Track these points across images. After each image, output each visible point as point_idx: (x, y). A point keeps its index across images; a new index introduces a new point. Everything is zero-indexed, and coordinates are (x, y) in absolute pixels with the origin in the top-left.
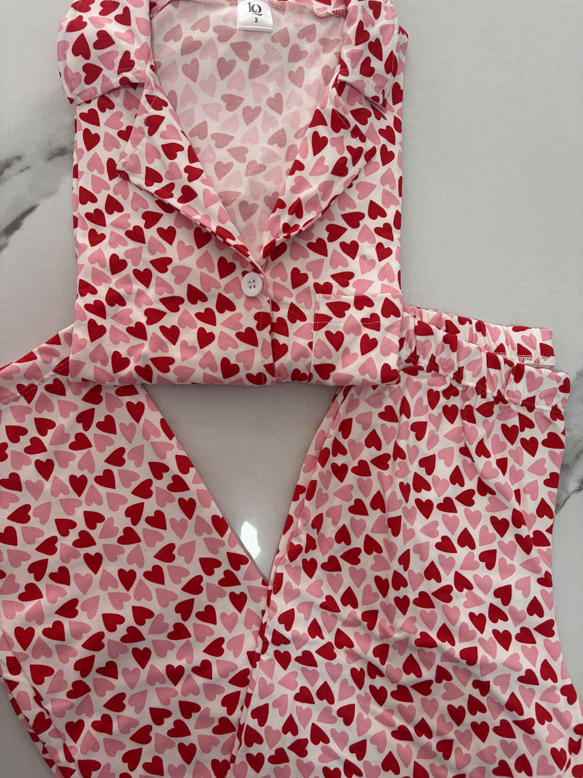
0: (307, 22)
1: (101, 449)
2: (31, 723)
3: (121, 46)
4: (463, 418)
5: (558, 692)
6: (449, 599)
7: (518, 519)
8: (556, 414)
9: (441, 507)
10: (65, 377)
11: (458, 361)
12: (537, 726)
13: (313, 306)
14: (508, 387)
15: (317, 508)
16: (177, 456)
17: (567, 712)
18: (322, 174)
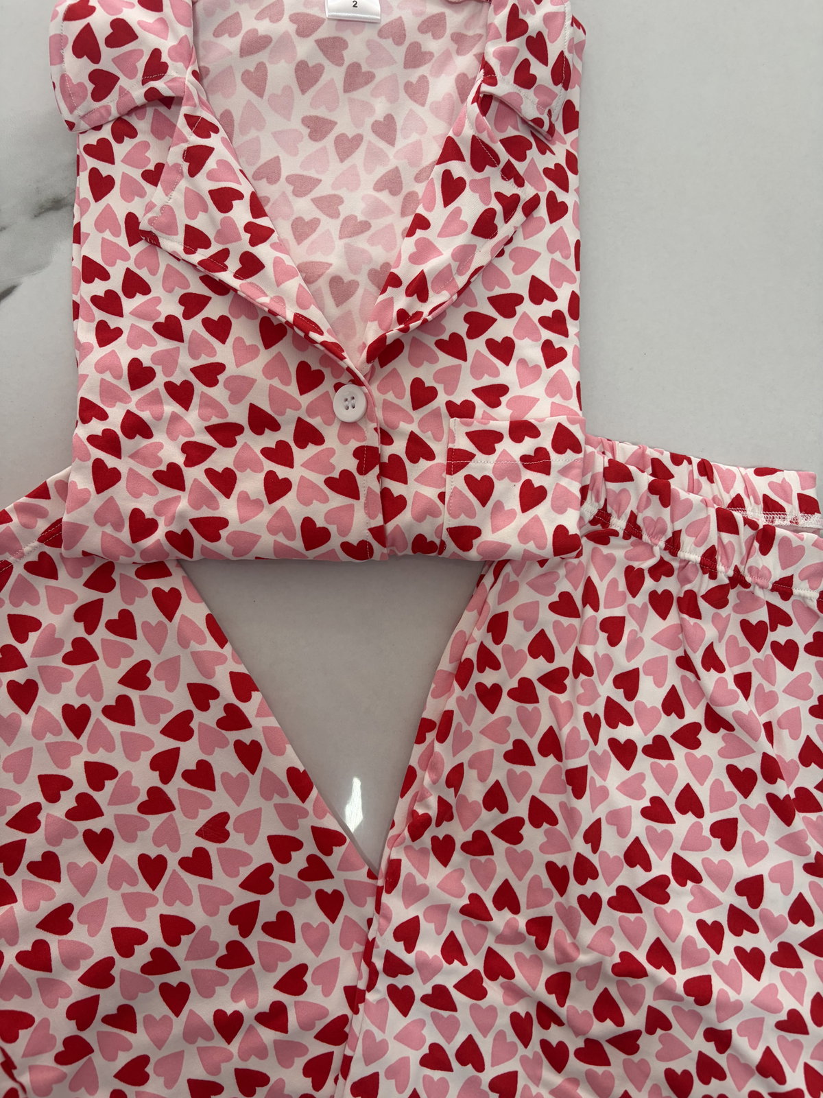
0: (433, 8)
1: (113, 664)
3: (148, 41)
4: (681, 610)
6: (664, 898)
7: (771, 769)
9: (648, 751)
10: (58, 551)
11: (673, 521)
13: (445, 436)
14: (751, 562)
15: (454, 755)
16: (232, 674)
18: (458, 234)
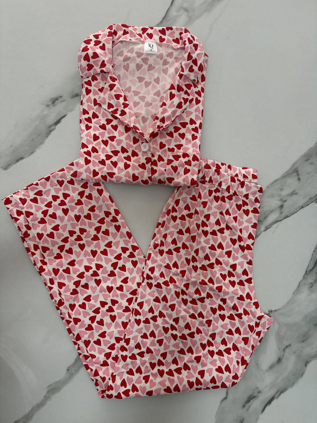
0: (170, 51)
1: (87, 206)
2: (57, 302)
3: (102, 58)
4: (221, 201)
5: (252, 304)
6: (213, 268)
7: (240, 239)
8: (257, 200)
9: (211, 233)
10: (75, 178)
11: (220, 179)
12: (243, 316)
13: (167, 156)
14: (238, 190)
15: (165, 231)
16: (115, 209)
17: (255, 312)
18: (173, 107)
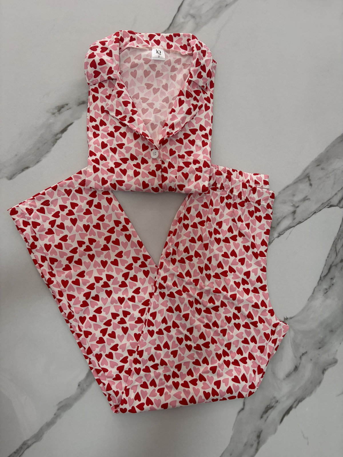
0: (178, 57)
1: (96, 215)
2: (67, 315)
3: (109, 65)
4: (233, 207)
5: (267, 312)
6: (226, 276)
7: (253, 246)
8: (269, 206)
9: (224, 241)
10: (83, 187)
11: (232, 185)
12: (259, 324)
13: (177, 163)
14: (250, 196)
15: (177, 239)
16: (125, 218)
17: (270, 319)
18: (182, 114)
